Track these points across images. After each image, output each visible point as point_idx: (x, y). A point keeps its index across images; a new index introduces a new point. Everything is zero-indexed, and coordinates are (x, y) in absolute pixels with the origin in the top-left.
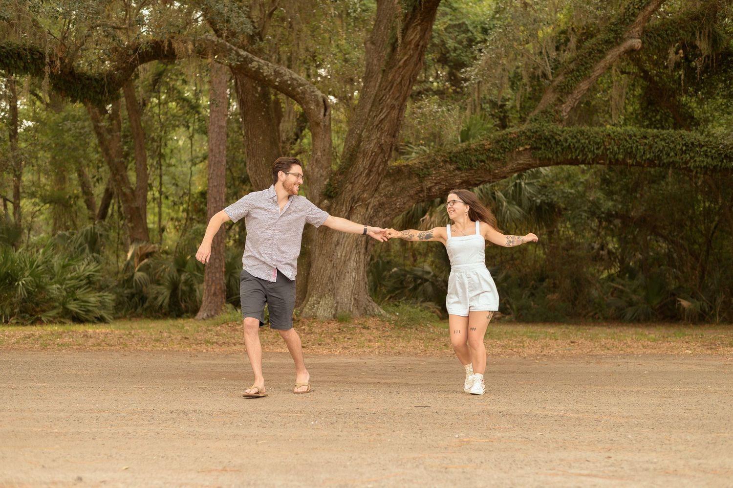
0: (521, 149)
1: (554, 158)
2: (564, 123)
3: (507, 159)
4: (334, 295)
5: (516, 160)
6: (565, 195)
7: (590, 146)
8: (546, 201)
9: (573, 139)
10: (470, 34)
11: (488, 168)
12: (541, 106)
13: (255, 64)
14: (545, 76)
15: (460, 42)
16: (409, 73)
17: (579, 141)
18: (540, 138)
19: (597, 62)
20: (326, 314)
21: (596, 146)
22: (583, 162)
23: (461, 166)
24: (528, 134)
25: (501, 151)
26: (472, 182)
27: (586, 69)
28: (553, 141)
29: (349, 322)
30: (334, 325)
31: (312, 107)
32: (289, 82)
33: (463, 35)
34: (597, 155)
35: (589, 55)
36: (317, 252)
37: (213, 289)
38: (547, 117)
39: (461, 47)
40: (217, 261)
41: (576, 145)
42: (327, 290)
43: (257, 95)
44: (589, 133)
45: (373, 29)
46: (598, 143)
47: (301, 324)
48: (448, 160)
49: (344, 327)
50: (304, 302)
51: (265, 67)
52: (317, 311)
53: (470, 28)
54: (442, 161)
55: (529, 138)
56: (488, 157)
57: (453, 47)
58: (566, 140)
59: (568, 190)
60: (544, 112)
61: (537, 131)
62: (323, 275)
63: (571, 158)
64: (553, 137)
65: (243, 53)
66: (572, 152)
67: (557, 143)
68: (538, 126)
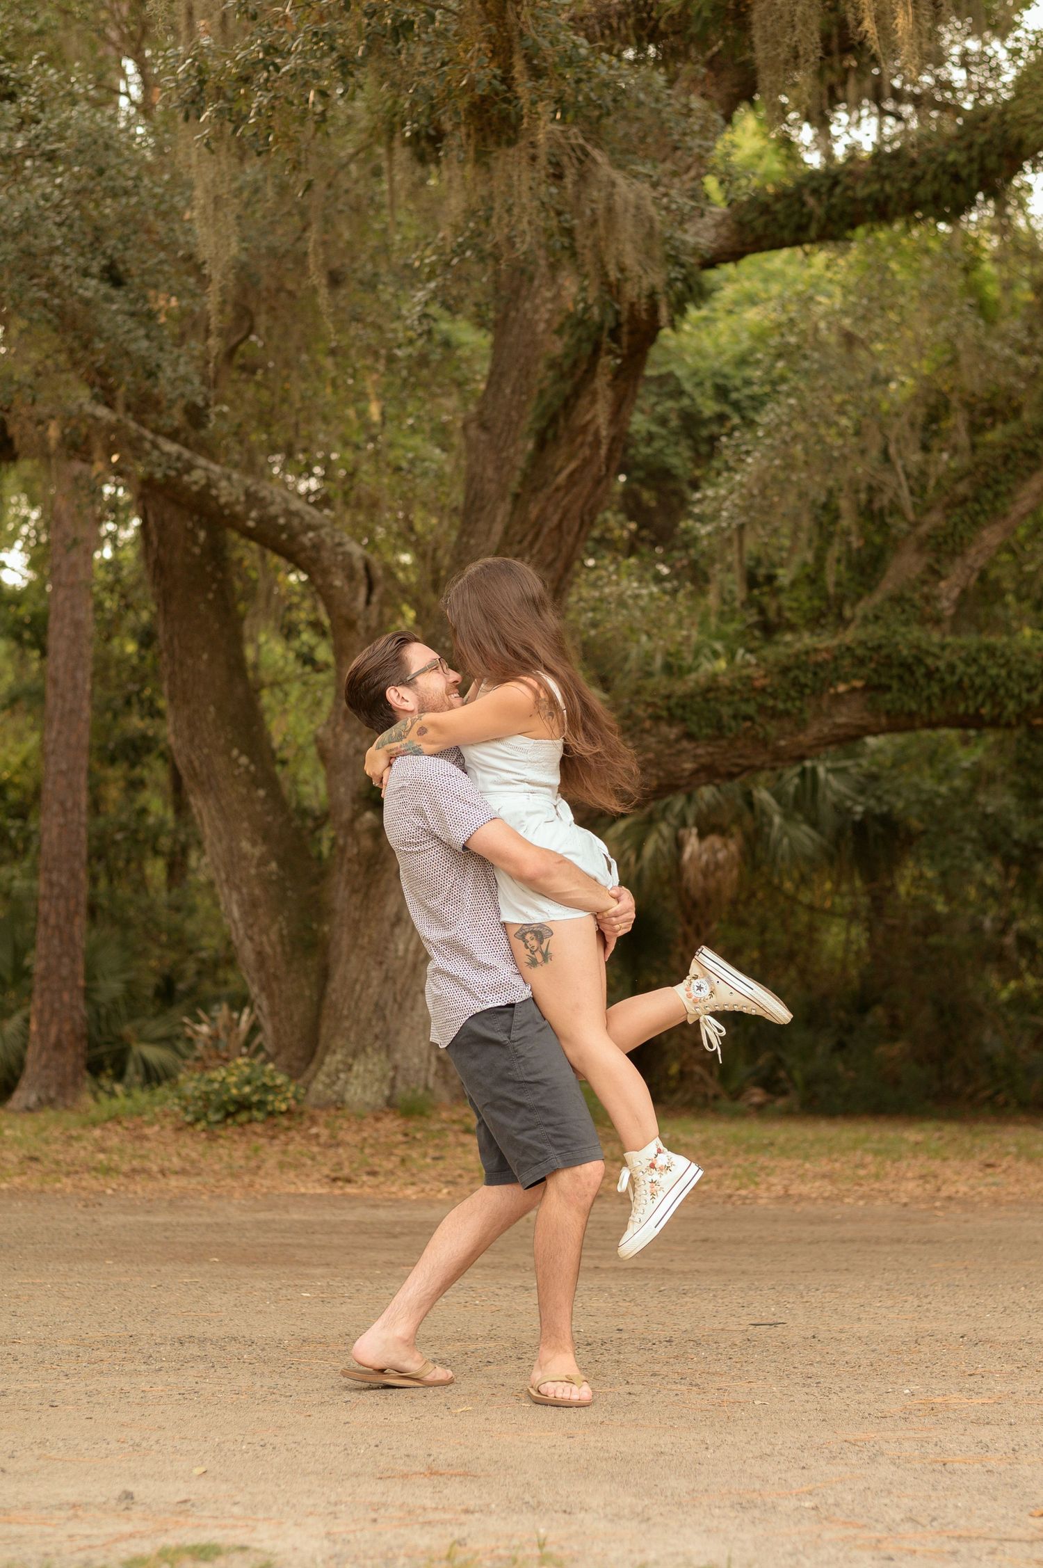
0: (842, 688)
1: (924, 710)
2: (946, 626)
3: (808, 714)
4: (389, 1050)
5: (830, 716)
6: (924, 797)
7: (1011, 685)
8: (877, 811)
9: (968, 665)
10: (686, 402)
11: (761, 735)
12: (888, 585)
13: (197, 475)
14: (896, 509)
15: (663, 421)
16: (580, 502)
17: (983, 671)
18: (888, 662)
19: (1024, 479)
20: (369, 1097)
21: (1025, 685)
22: (994, 723)
23: (694, 728)
24: (860, 652)
25: (793, 693)
26: (722, 770)
27: (997, 495)
28: (920, 671)
29: (429, 1117)
30: (391, 1125)
31: (338, 583)
32: (282, 521)
33: (670, 404)
34: (1029, 706)
35: (1005, 464)
36: (345, 940)
37: (53, 1031)
38: (903, 611)
39: (663, 431)
40: (66, 960)
41: (978, 681)
42: (369, 1037)
43: (197, 550)
44: (1008, 653)
45: (485, 393)
46: (1029, 677)
47: (307, 1123)
48: (664, 713)
49: (418, 1130)
50: (313, 1067)
51: (224, 484)
52: (345, 1089)
53: (688, 386)
54: (650, 717)
55: (861, 662)
56: (762, 709)
57: (644, 434)
58: (952, 668)
59: (929, 784)
60: (897, 600)
61: (880, 647)
62: (359, 998)
63: (966, 714)
64: (919, 661)
65: (171, 448)
66: (966, 698)
67: (930, 675)
68: (881, 632)
